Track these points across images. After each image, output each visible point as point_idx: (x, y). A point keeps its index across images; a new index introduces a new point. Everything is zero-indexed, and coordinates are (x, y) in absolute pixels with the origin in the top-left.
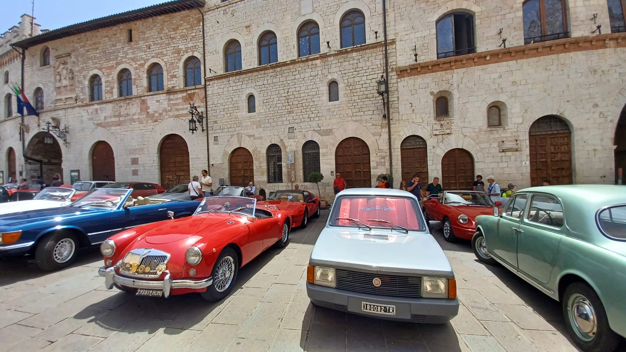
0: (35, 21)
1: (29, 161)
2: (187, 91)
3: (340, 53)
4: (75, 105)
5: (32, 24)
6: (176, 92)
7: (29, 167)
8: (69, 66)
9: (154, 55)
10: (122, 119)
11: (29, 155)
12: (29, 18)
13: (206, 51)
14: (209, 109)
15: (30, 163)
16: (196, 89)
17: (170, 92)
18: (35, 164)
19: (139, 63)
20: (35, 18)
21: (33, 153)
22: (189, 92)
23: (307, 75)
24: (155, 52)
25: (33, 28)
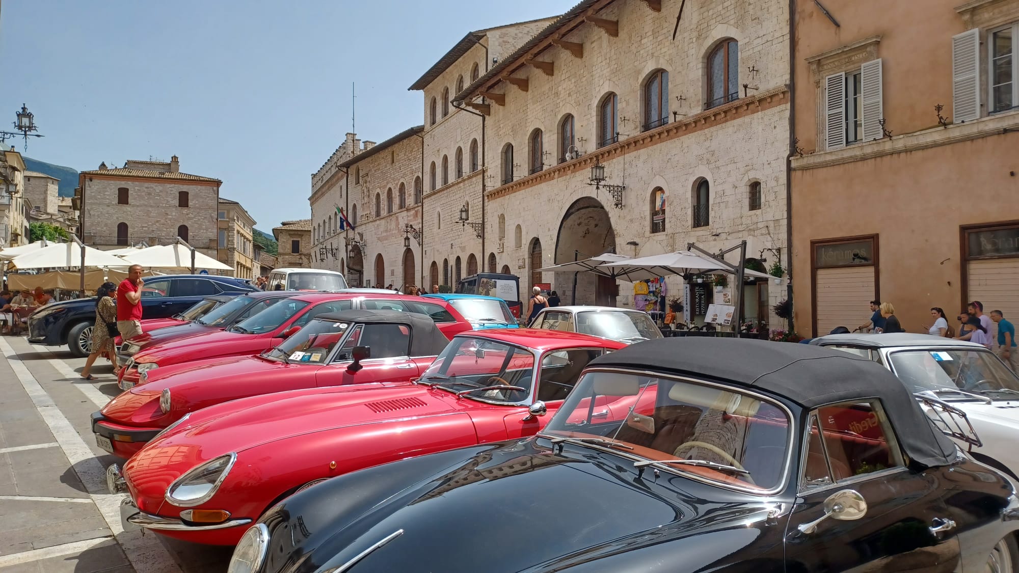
0: (357, 137)
1: (351, 271)
2: (415, 208)
3: (470, 178)
4: (369, 221)
5: (353, 141)
6: (410, 209)
7: (351, 276)
8: (368, 184)
9: (402, 175)
10: (388, 233)
11: (351, 266)
12: (351, 136)
13: (424, 172)
14: (424, 225)
15: (352, 273)
16: (418, 207)
17: (408, 210)
18: (356, 274)
19: (396, 183)
20: (356, 134)
21: (353, 264)
22: (416, 209)
23: (457, 196)
24: (403, 172)
25: (355, 144)
